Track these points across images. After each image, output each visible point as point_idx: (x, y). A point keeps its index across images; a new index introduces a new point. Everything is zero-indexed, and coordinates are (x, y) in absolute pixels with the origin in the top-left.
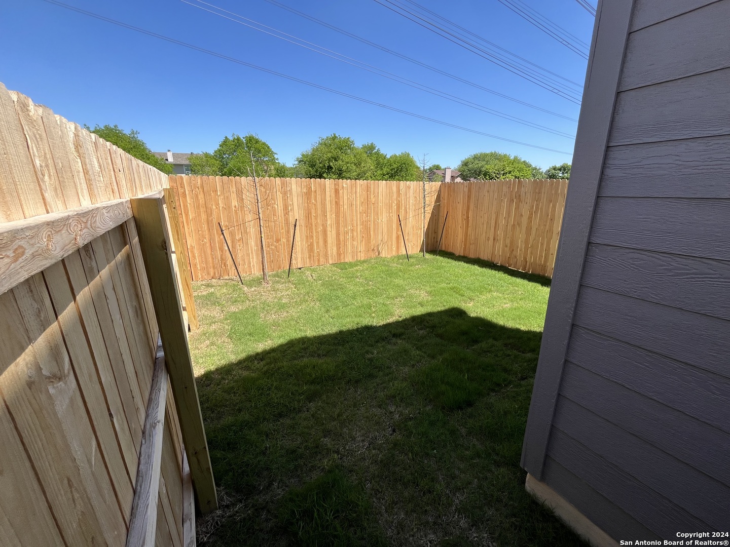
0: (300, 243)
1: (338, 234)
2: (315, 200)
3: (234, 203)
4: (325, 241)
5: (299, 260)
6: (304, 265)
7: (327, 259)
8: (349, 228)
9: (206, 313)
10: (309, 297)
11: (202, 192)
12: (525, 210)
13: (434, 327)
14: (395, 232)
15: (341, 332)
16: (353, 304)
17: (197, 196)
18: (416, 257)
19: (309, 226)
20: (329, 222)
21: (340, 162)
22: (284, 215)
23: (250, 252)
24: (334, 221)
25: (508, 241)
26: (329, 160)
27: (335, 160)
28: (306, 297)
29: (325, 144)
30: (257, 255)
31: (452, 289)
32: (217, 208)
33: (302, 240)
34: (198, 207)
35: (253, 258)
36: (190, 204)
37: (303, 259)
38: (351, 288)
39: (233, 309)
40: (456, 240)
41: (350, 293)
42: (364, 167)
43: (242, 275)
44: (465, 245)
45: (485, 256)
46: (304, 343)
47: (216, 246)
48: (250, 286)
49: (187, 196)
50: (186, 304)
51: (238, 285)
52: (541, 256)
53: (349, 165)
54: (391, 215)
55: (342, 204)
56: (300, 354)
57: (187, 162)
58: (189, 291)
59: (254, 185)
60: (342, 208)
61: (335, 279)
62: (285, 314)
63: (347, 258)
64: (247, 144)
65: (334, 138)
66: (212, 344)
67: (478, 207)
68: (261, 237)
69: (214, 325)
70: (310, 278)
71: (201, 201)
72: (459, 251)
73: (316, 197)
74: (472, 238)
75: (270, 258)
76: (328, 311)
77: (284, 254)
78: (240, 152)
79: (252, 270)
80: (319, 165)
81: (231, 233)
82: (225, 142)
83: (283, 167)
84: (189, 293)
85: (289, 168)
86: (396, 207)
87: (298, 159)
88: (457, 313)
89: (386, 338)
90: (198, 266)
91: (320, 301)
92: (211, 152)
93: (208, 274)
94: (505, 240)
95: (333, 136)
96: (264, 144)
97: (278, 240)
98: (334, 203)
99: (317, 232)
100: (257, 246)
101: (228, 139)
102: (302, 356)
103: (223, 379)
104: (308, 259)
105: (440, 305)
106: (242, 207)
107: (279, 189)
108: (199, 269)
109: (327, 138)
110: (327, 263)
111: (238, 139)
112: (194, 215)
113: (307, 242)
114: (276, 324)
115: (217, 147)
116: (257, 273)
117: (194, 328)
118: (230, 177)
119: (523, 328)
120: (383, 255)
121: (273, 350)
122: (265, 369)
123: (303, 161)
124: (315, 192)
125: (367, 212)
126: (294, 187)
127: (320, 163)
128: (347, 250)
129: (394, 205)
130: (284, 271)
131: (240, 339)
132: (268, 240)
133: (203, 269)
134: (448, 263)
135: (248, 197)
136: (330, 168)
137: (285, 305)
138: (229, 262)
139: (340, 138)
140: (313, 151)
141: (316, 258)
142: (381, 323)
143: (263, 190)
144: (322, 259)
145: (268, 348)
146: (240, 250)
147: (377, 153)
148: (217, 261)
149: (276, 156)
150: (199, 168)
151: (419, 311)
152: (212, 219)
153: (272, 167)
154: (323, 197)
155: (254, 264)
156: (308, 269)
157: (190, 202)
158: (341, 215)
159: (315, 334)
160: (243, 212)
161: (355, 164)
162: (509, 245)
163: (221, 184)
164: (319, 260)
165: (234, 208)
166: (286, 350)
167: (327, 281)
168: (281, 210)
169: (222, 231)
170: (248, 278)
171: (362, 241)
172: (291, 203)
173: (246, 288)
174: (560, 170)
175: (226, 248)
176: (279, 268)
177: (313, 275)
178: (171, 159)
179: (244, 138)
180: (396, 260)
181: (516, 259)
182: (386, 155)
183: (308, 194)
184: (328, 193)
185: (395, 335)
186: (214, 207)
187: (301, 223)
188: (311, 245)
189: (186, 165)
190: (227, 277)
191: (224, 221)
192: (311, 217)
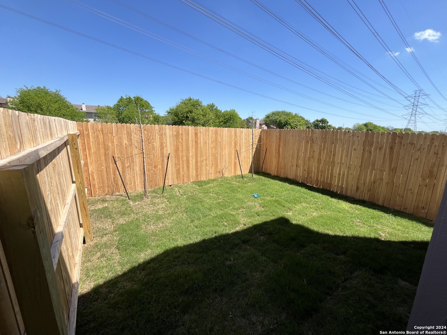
0: (171, 168)
1: (197, 162)
2: (182, 140)
3: (125, 141)
4: (188, 167)
5: (170, 180)
6: (174, 183)
7: (189, 179)
8: (204, 158)
9: (100, 225)
10: (178, 209)
11: (101, 134)
12: (316, 148)
13: (270, 234)
14: (233, 160)
15: (204, 241)
16: (209, 215)
17: (98, 136)
18: (247, 177)
19: (177, 156)
20: (191, 154)
21: (193, 114)
22: (161, 150)
23: (135, 175)
24: (194, 154)
25: (306, 168)
26: (187, 113)
27: (191, 113)
28: (176, 210)
29: (185, 103)
30: (140, 177)
31: (276, 201)
32: (112, 145)
33: (172, 167)
34: (98, 144)
35: (137, 179)
36: (92, 142)
37: (172, 179)
38: (208, 201)
39: (122, 221)
40: (272, 166)
41: (207, 206)
42: (208, 117)
43: (129, 191)
44: (278, 169)
45: (291, 176)
46: (177, 252)
47: (111, 172)
48: (134, 200)
49: (91, 137)
50: (83, 221)
51: (126, 200)
52: (327, 178)
53: (199, 116)
54: (231, 149)
55: (200, 142)
56: (174, 263)
57: (95, 111)
58: (86, 212)
59: (140, 129)
60: (200, 145)
61: (196, 194)
62: (161, 225)
63: (202, 178)
64: (135, 102)
65: (190, 99)
66: (103, 256)
67: (286, 145)
68: (144, 166)
69: (105, 237)
70: (178, 194)
71: (100, 140)
72: (273, 172)
73: (182, 138)
74: (282, 164)
75: (150, 179)
76: (192, 221)
77: (159, 176)
78: (131, 106)
79: (137, 187)
80: (180, 115)
81: (122, 162)
82: (121, 99)
83: (158, 116)
84: (85, 214)
85: (162, 117)
86: (234, 144)
87: (167, 111)
88: (283, 222)
89: (238, 245)
90: (97, 186)
91: (186, 212)
92: (112, 106)
93: (104, 191)
94: (304, 167)
95: (189, 98)
96: (146, 101)
97: (155, 167)
98: (194, 141)
99: (183, 161)
100: (141, 171)
101: (123, 98)
102: (176, 265)
103: (110, 292)
104: (176, 179)
105: (271, 214)
106: (131, 145)
107: (157, 133)
108: (97, 188)
109: (186, 99)
110: (189, 181)
111: (130, 98)
112: (95, 150)
113: (176, 167)
114: (154, 234)
115: (116, 102)
116: (140, 190)
117: (89, 241)
118: (123, 124)
119: (331, 233)
120: (226, 175)
121: (152, 260)
122: (146, 280)
123: (170, 113)
124: (182, 134)
125: (215, 147)
126: (167, 131)
127: (181, 114)
128: (202, 172)
129: (233, 143)
130: (159, 188)
131: (126, 250)
132: (148, 167)
133: (100, 188)
134: (268, 181)
135: (135, 137)
136: (187, 117)
137: (161, 217)
138: (120, 182)
139: (193, 99)
140: (177, 107)
141: (182, 179)
142: (233, 231)
143: (146, 133)
144: (185, 179)
145: (148, 258)
146: (128, 174)
147: (216, 109)
148: (111, 183)
149: (153, 109)
150: (103, 115)
151: (258, 220)
152: (109, 153)
153: (151, 116)
154: (187, 138)
155: (138, 183)
156: (177, 186)
157: (92, 141)
158: (199, 150)
159: (185, 243)
160: (131, 148)
161: (203, 116)
162: (307, 170)
163: (116, 128)
164: (183, 180)
165: (124, 145)
166: (162, 260)
167: (190, 196)
168: (158, 146)
169: (115, 162)
170: (134, 194)
171: (212, 166)
172: (165, 142)
173: (132, 203)
174: (320, 121)
175: (118, 173)
176: (156, 185)
177: (180, 191)
178: (84, 109)
179: (133, 98)
180: (234, 179)
181: (311, 179)
182: (221, 111)
183: (177, 136)
184: (190, 136)
185: (244, 242)
186: (110, 144)
187: (172, 155)
188: (179, 170)
189: (94, 113)
190: (117, 193)
191: (117, 154)
192: (179, 150)
